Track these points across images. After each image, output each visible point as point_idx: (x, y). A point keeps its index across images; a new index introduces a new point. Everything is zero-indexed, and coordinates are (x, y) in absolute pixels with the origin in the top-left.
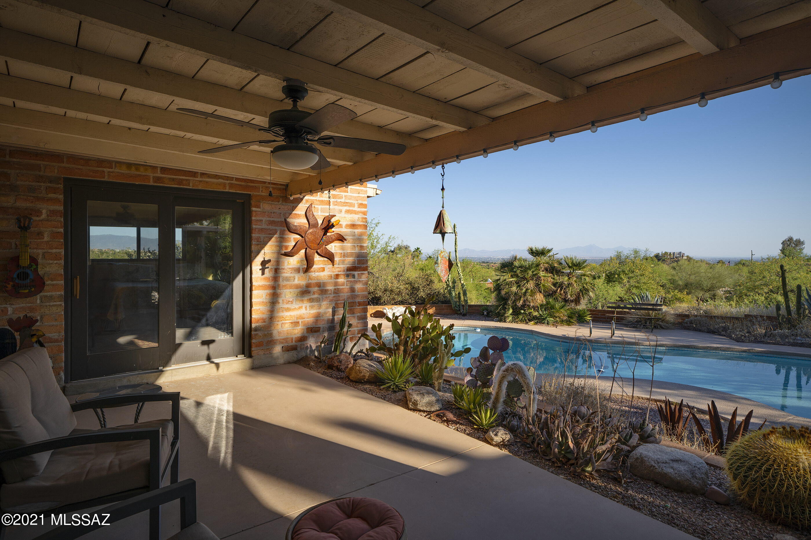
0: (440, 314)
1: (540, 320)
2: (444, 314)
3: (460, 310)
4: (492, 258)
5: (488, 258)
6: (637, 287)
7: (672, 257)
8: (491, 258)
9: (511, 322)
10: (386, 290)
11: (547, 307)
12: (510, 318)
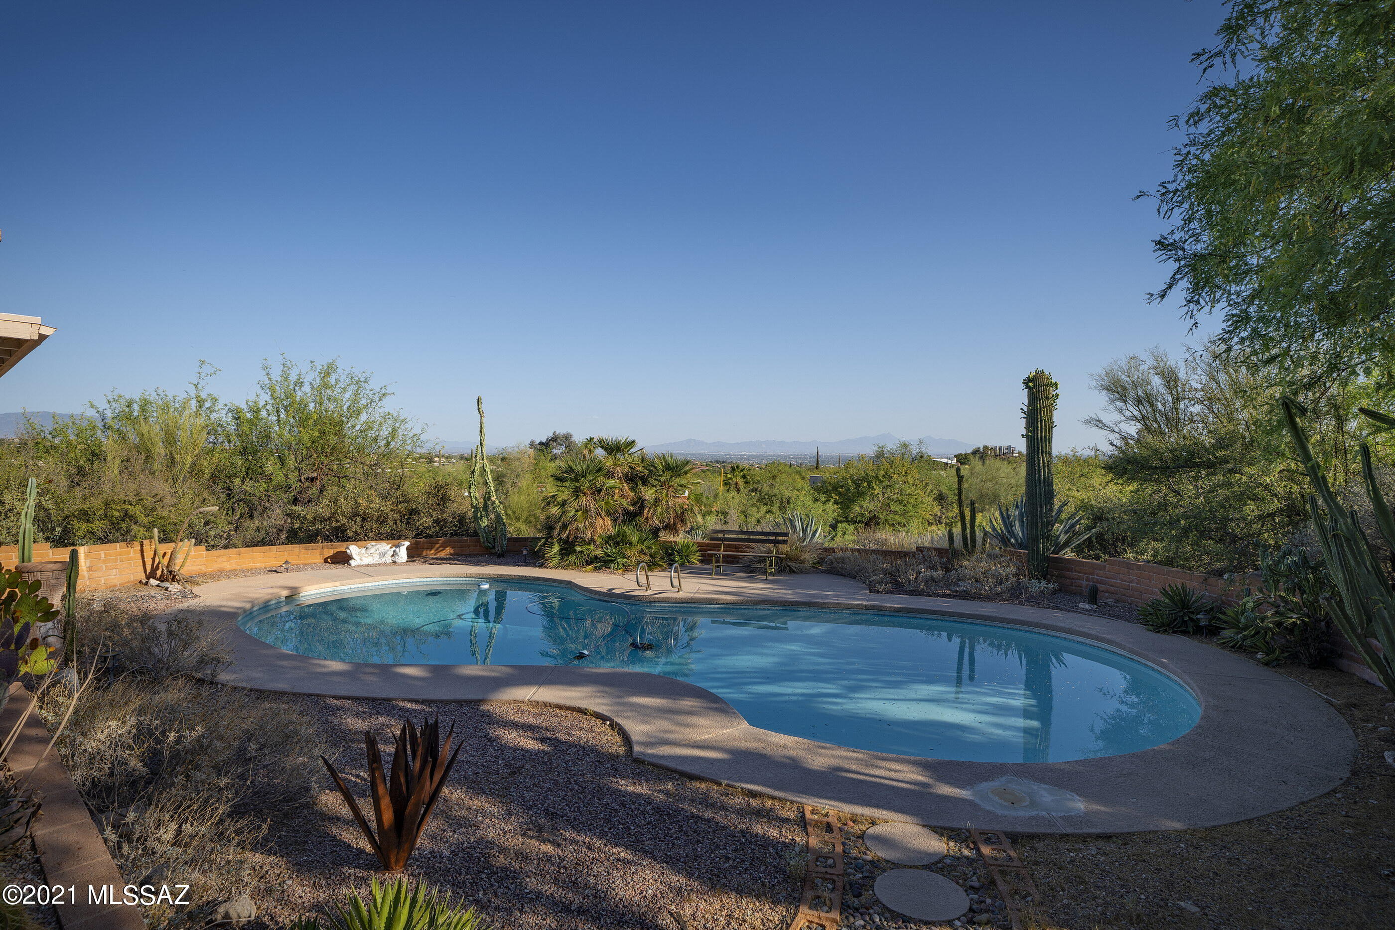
0: (462, 555)
1: (602, 563)
2: (470, 555)
3: (494, 547)
4: (732, 455)
5: (726, 455)
6: (901, 502)
7: (998, 453)
8: (730, 455)
9: (556, 567)
10: (356, 514)
11: (618, 541)
12: (556, 561)
